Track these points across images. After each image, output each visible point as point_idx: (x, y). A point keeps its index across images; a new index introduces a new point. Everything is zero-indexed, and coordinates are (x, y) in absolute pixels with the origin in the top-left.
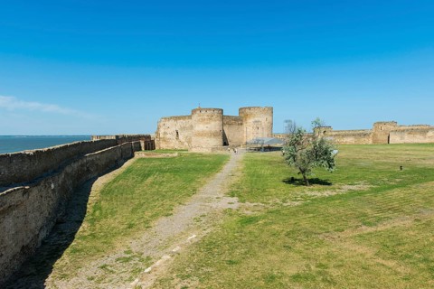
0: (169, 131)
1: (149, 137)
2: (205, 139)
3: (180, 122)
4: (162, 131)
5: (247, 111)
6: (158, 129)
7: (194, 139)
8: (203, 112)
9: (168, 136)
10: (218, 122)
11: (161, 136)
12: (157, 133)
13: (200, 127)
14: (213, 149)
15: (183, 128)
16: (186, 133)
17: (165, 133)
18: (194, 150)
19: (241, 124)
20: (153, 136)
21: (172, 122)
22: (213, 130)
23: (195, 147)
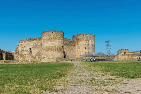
0: (25, 49)
1: (10, 53)
2: (52, 53)
3: (33, 43)
4: (20, 49)
5: (78, 37)
6: (17, 48)
7: (43, 52)
8: (50, 33)
9: (24, 53)
10: (61, 40)
11: (19, 52)
12: (17, 51)
13: (48, 44)
14: (57, 59)
15: (35, 47)
16: (37, 50)
17: (22, 51)
18: (43, 61)
19: (75, 45)
20: (13, 52)
21: (27, 42)
22: (57, 46)
23: (44, 58)
